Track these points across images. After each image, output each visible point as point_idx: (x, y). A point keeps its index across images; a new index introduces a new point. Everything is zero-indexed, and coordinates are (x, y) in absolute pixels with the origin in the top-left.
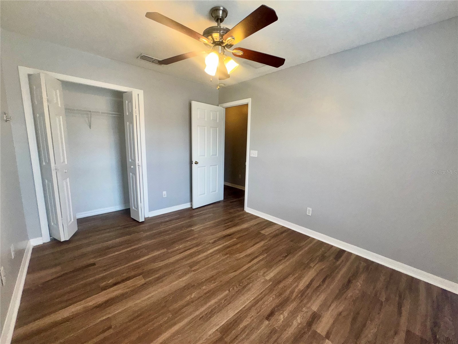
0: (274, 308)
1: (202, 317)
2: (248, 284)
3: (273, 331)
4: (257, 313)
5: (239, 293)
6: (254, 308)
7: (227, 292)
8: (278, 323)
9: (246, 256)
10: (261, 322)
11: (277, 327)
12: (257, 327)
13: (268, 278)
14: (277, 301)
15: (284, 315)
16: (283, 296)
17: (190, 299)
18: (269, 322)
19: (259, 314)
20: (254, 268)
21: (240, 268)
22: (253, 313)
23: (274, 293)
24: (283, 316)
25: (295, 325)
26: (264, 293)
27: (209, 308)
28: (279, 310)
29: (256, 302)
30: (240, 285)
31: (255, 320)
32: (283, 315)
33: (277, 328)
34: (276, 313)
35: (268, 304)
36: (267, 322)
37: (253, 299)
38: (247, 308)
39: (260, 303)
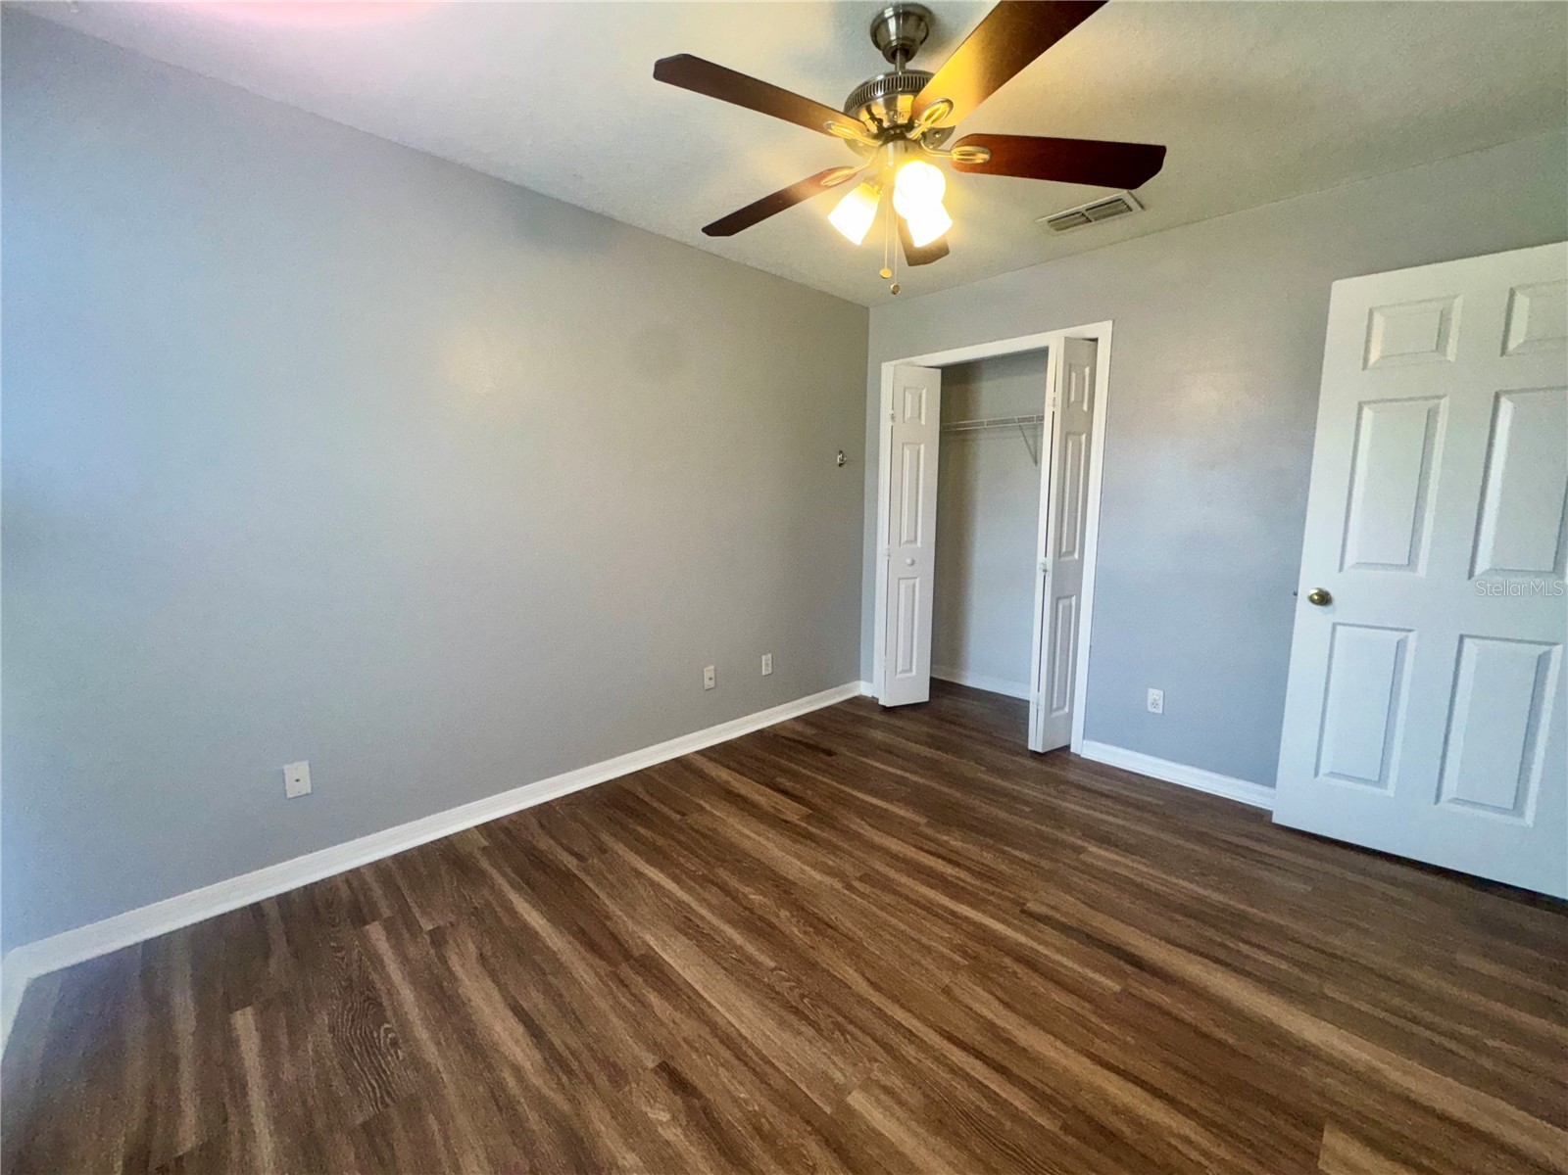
0: (700, 1096)
1: (690, 920)
2: (812, 1024)
3: (618, 1075)
4: (685, 1040)
5: (769, 995)
6: (705, 1032)
7: (772, 964)
8: (644, 1098)
9: (992, 1025)
10: (654, 1046)
11: (630, 1092)
12: (640, 1036)
13: (857, 1100)
14: (730, 1114)
15: (669, 1127)
16: (755, 1145)
17: (743, 893)
18: (652, 1070)
19: (683, 1043)
20: (910, 1051)
21: (896, 1000)
22: (689, 1027)
23: (772, 1109)
24: (664, 1120)
25: (624, 1158)
26: (770, 1071)
27: (714, 928)
28: (690, 1110)
29: (732, 1043)
30: (802, 996)
31: (664, 1031)
32: (667, 1122)
33: (627, 1089)
34: (678, 1100)
35: (717, 1075)
36: (650, 1061)
37: (743, 1031)
38: (708, 1011)
39: (726, 1054)
